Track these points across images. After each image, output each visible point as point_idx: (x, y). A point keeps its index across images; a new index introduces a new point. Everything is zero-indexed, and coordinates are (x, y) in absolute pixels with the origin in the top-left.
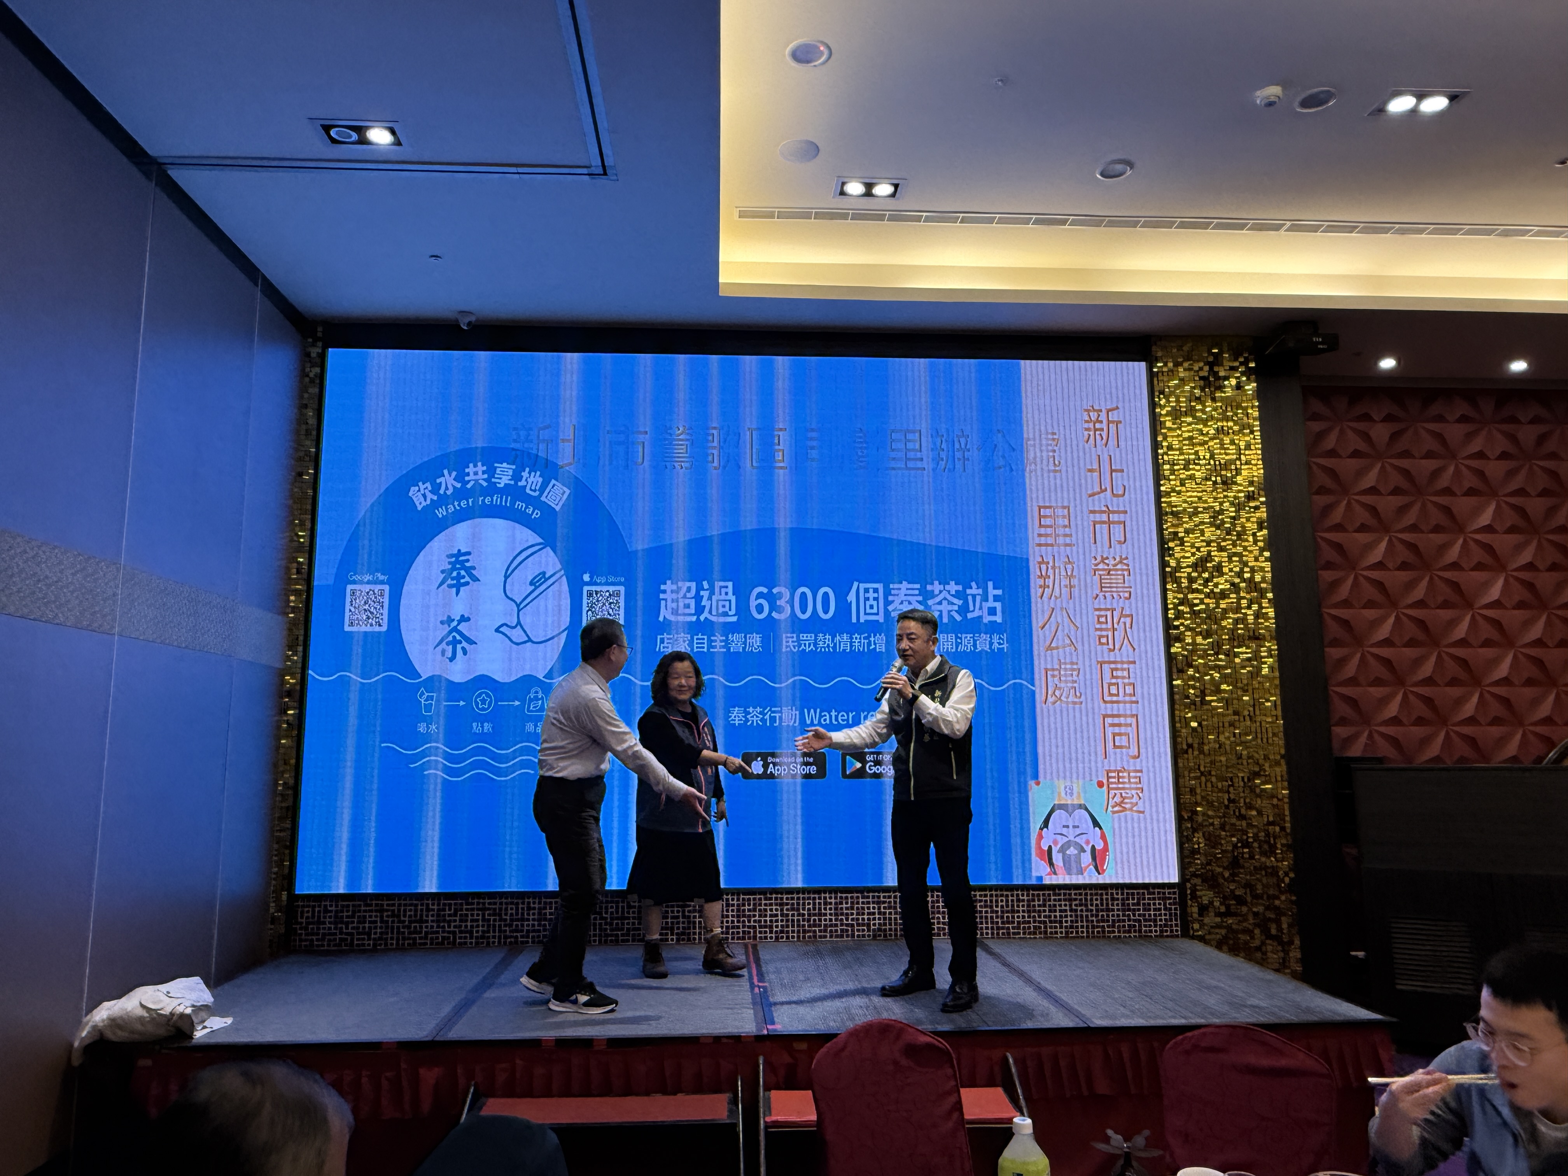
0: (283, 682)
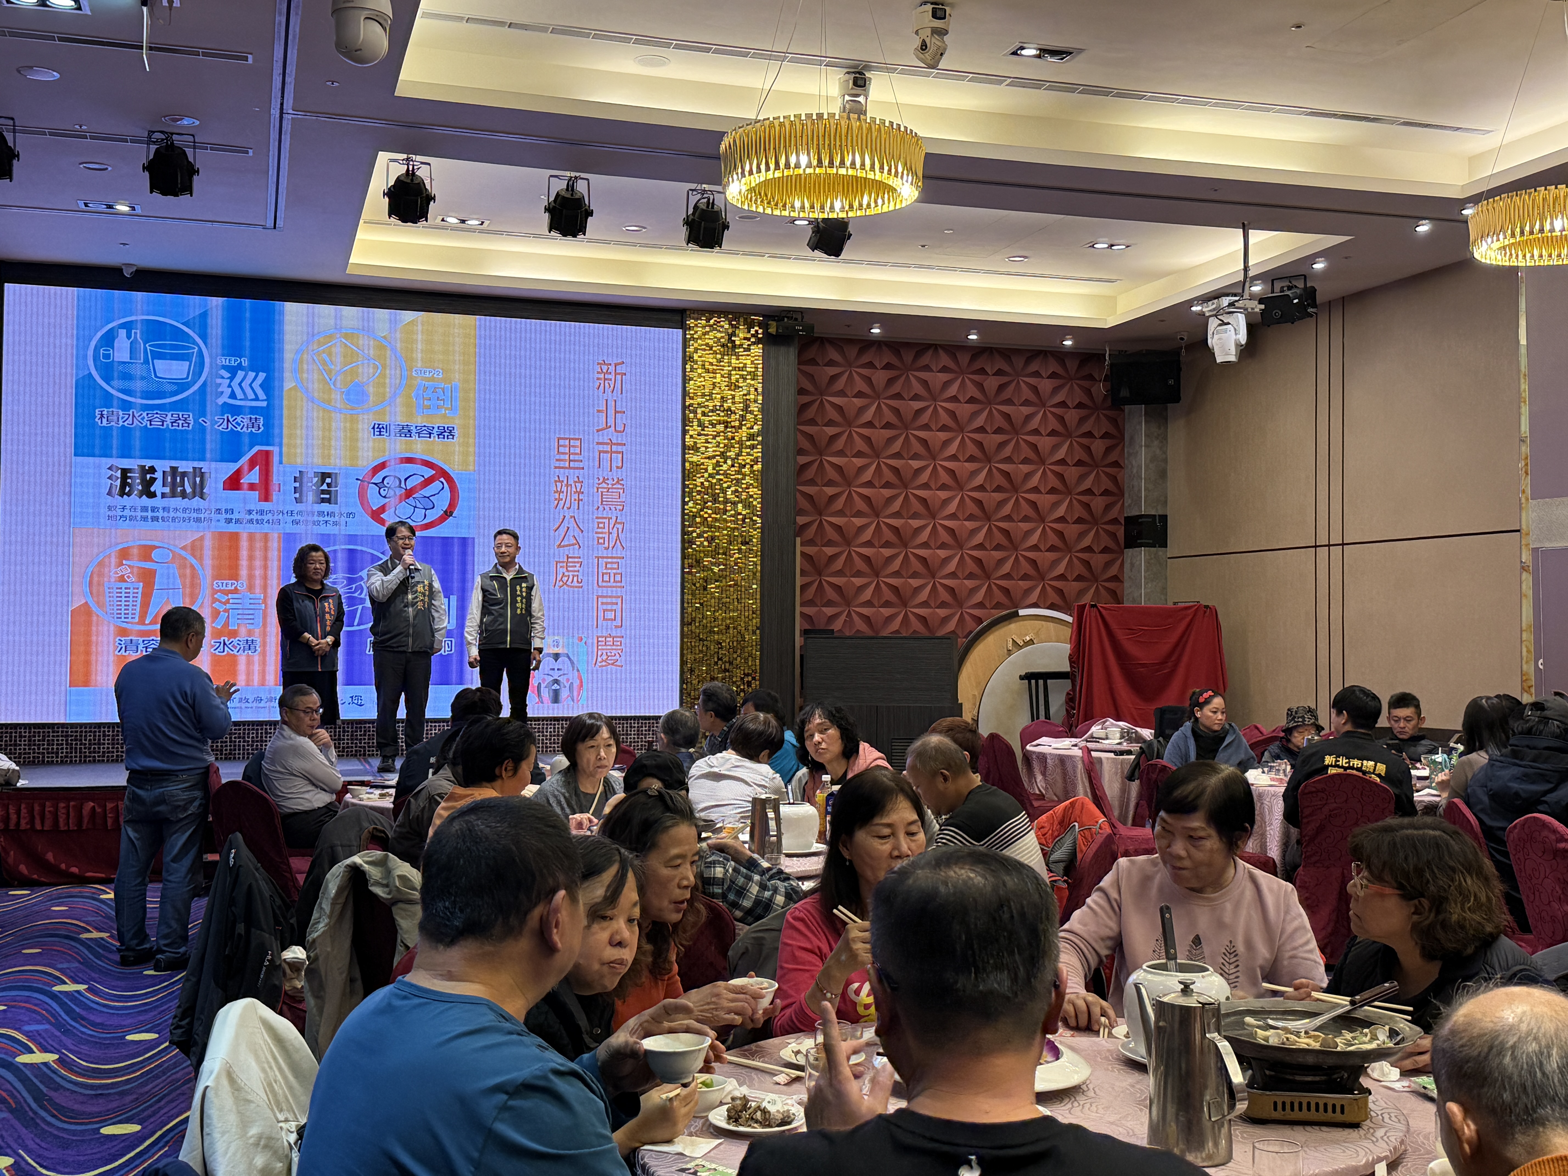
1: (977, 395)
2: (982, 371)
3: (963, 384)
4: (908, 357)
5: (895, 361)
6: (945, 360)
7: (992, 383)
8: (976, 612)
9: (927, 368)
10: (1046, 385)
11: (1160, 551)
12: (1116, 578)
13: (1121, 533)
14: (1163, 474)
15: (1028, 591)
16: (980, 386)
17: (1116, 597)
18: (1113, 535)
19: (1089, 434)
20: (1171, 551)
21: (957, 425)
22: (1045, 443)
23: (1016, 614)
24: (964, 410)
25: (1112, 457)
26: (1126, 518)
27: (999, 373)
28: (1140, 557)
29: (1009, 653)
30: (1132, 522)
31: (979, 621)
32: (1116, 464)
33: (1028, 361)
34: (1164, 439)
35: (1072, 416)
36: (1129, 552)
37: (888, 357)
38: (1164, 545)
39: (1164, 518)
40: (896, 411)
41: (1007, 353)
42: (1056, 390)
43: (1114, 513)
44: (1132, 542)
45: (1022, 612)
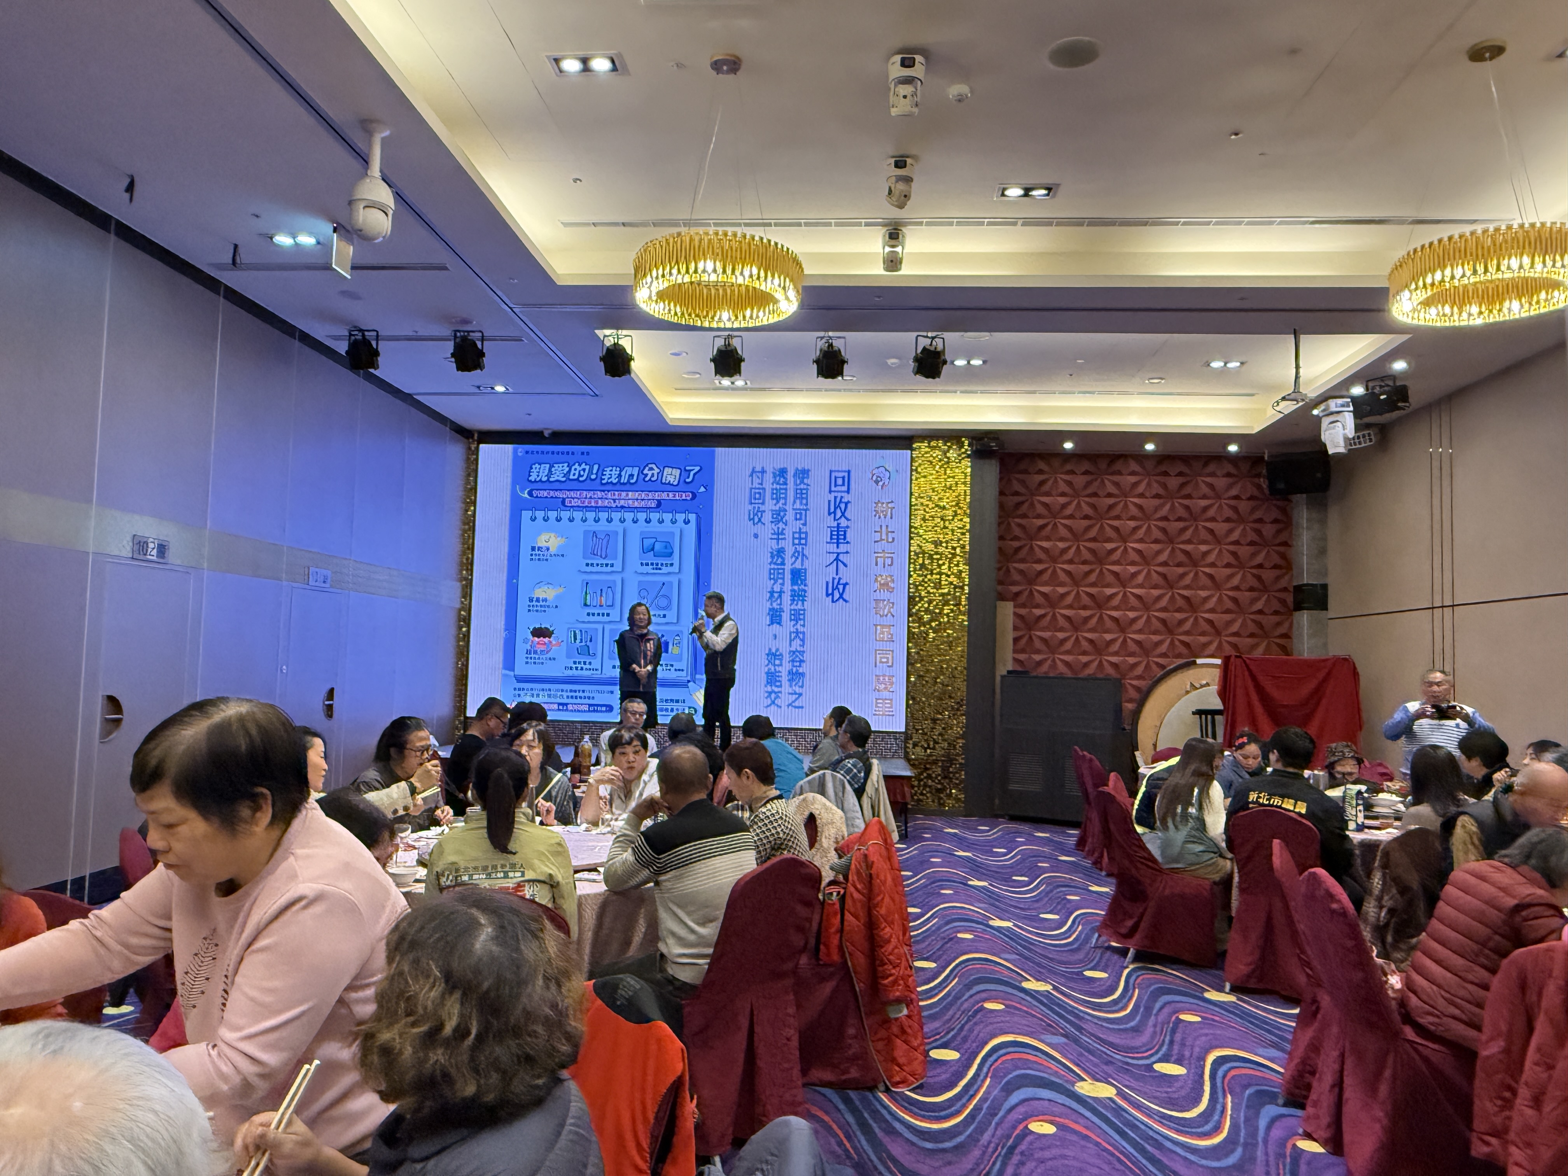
0: (460, 614)
1: (1161, 491)
2: (1166, 474)
3: (1149, 485)
4: (1103, 465)
5: (1091, 468)
6: (1134, 466)
7: (1173, 482)
8: (1160, 660)
9: (1119, 473)
10: (1220, 483)
11: (1322, 614)
12: (1287, 636)
13: (1290, 599)
14: (1322, 552)
15: (1205, 645)
16: (1164, 486)
17: (1285, 650)
18: (1283, 602)
19: (1260, 521)
20: (1331, 613)
21: (1145, 515)
22: (1220, 528)
23: (1194, 663)
24: (1149, 504)
25: (1282, 538)
26: (1295, 587)
27: (1180, 474)
28: (1304, 618)
29: (1187, 692)
30: (1298, 589)
31: (1163, 667)
32: (1286, 544)
33: (1206, 464)
34: (1323, 522)
35: (1244, 506)
36: (1297, 614)
37: (1086, 466)
38: (1327, 609)
39: (1325, 587)
40: (1093, 507)
41: (1185, 459)
42: (1230, 486)
43: (1283, 583)
44: (1298, 607)
45: (1199, 661)
